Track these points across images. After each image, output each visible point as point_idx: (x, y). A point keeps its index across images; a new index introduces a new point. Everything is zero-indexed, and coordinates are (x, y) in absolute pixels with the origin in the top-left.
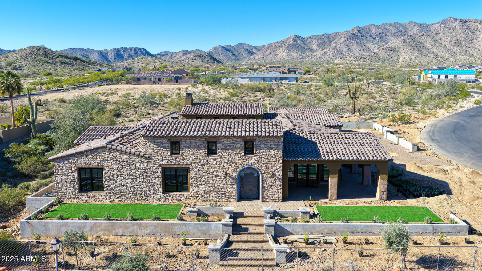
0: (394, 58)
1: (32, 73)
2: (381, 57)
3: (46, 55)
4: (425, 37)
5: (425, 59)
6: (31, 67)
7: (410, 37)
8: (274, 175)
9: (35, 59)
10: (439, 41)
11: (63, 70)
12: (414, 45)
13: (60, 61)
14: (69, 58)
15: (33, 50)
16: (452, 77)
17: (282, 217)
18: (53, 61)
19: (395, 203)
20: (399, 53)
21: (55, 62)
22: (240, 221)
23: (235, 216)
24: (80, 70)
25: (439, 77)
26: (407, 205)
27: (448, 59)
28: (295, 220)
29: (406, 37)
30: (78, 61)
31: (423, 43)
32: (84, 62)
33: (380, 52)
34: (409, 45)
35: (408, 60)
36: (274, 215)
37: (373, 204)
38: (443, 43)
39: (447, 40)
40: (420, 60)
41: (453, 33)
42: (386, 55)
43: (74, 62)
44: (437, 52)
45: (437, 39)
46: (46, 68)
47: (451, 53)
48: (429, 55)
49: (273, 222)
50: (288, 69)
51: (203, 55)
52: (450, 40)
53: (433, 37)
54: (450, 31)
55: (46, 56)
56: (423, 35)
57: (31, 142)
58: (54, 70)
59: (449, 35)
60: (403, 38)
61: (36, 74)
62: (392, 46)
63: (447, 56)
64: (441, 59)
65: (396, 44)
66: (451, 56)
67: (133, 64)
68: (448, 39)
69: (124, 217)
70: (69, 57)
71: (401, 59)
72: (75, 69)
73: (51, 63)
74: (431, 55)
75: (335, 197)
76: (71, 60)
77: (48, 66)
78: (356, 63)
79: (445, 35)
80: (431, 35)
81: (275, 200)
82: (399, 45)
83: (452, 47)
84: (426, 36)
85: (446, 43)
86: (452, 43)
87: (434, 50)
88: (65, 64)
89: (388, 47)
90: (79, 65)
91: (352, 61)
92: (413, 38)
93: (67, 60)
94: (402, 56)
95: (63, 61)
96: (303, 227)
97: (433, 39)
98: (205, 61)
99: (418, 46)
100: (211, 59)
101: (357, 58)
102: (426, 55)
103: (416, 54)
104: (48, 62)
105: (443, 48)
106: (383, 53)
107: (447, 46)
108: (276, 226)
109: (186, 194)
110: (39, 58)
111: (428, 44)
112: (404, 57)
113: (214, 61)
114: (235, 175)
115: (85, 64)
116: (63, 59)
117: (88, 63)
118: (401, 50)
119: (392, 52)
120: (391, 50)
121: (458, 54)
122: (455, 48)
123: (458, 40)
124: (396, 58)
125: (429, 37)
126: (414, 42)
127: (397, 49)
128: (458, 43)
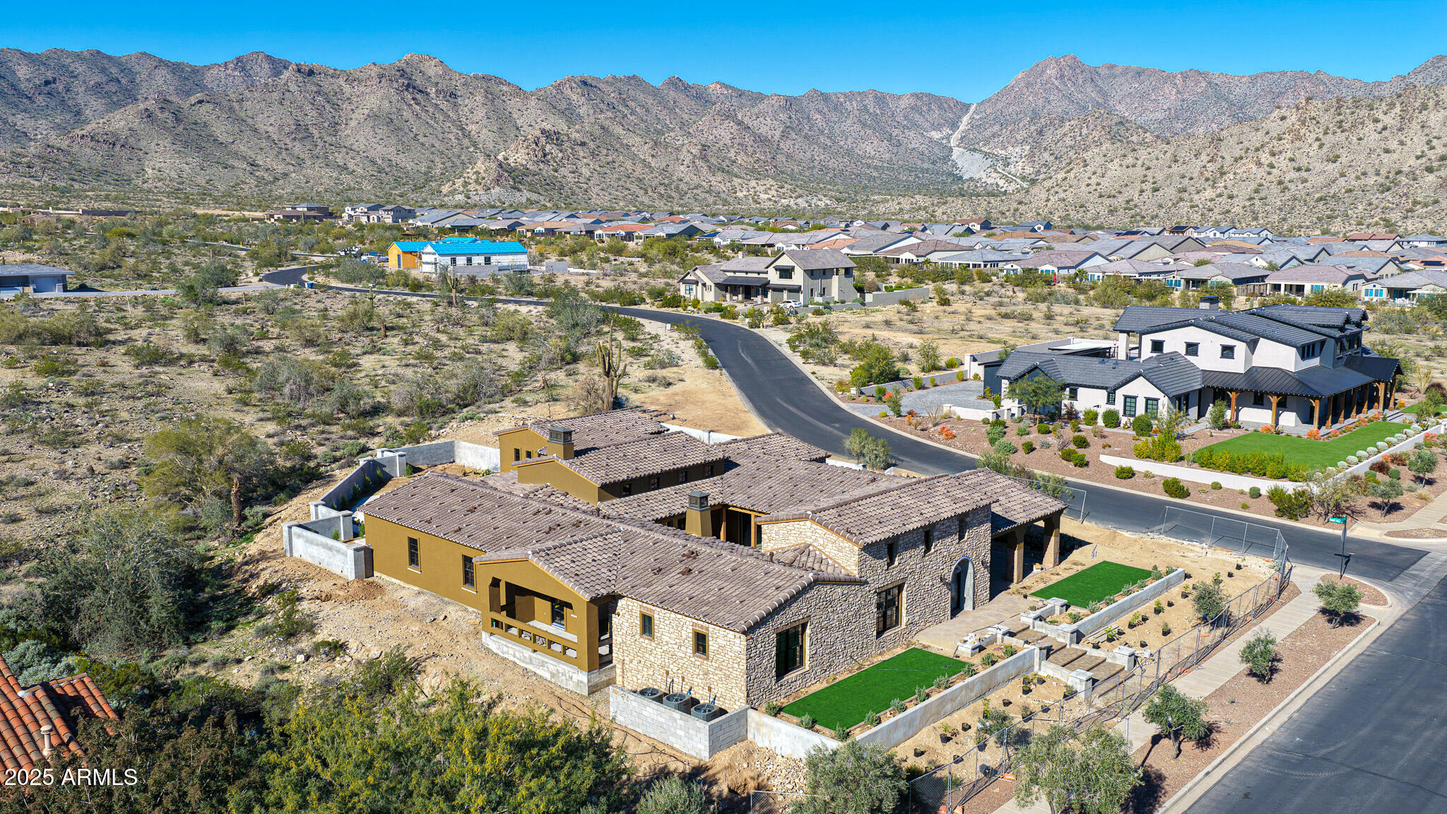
0: (128, 169)
2: (84, 164)
4: (208, 107)
5: (222, 174)
7: (163, 105)
8: (983, 563)
10: (250, 121)
12: (180, 128)
16: (481, 260)
20: (141, 153)
25: (454, 261)
27: (286, 175)
31: (206, 125)
33: (77, 148)
34: (164, 128)
35: (174, 175)
38: (262, 128)
39: (272, 121)
40: (208, 178)
41: (284, 102)
42: (99, 158)
44: (250, 153)
45: (243, 114)
47: (289, 160)
48: (231, 162)
52: (279, 122)
53: (231, 109)
54: (275, 96)
56: (200, 102)
59: (275, 108)
60: (142, 106)
62: (111, 129)
63: (280, 168)
64: (268, 177)
65: (122, 123)
66: (291, 168)
68: (273, 118)
71: (150, 171)
74: (236, 163)
79: (263, 105)
80: (225, 103)
82: (135, 126)
83: (288, 141)
84: (210, 106)
85: (270, 129)
86: (287, 129)
87: (242, 148)
89: (100, 131)
92: (172, 108)
94: (152, 163)
97: (233, 117)
99: (193, 133)
102: (221, 161)
103: (194, 160)
105: (264, 144)
106: (88, 150)
107: (275, 137)
111: (221, 129)
112: (158, 165)
118: (143, 143)
119: (118, 148)
120: (112, 141)
121: (309, 162)
122: (297, 144)
123: (301, 123)
124: (132, 168)
125: (220, 109)
126: (178, 120)
127: (131, 140)
128: (301, 131)
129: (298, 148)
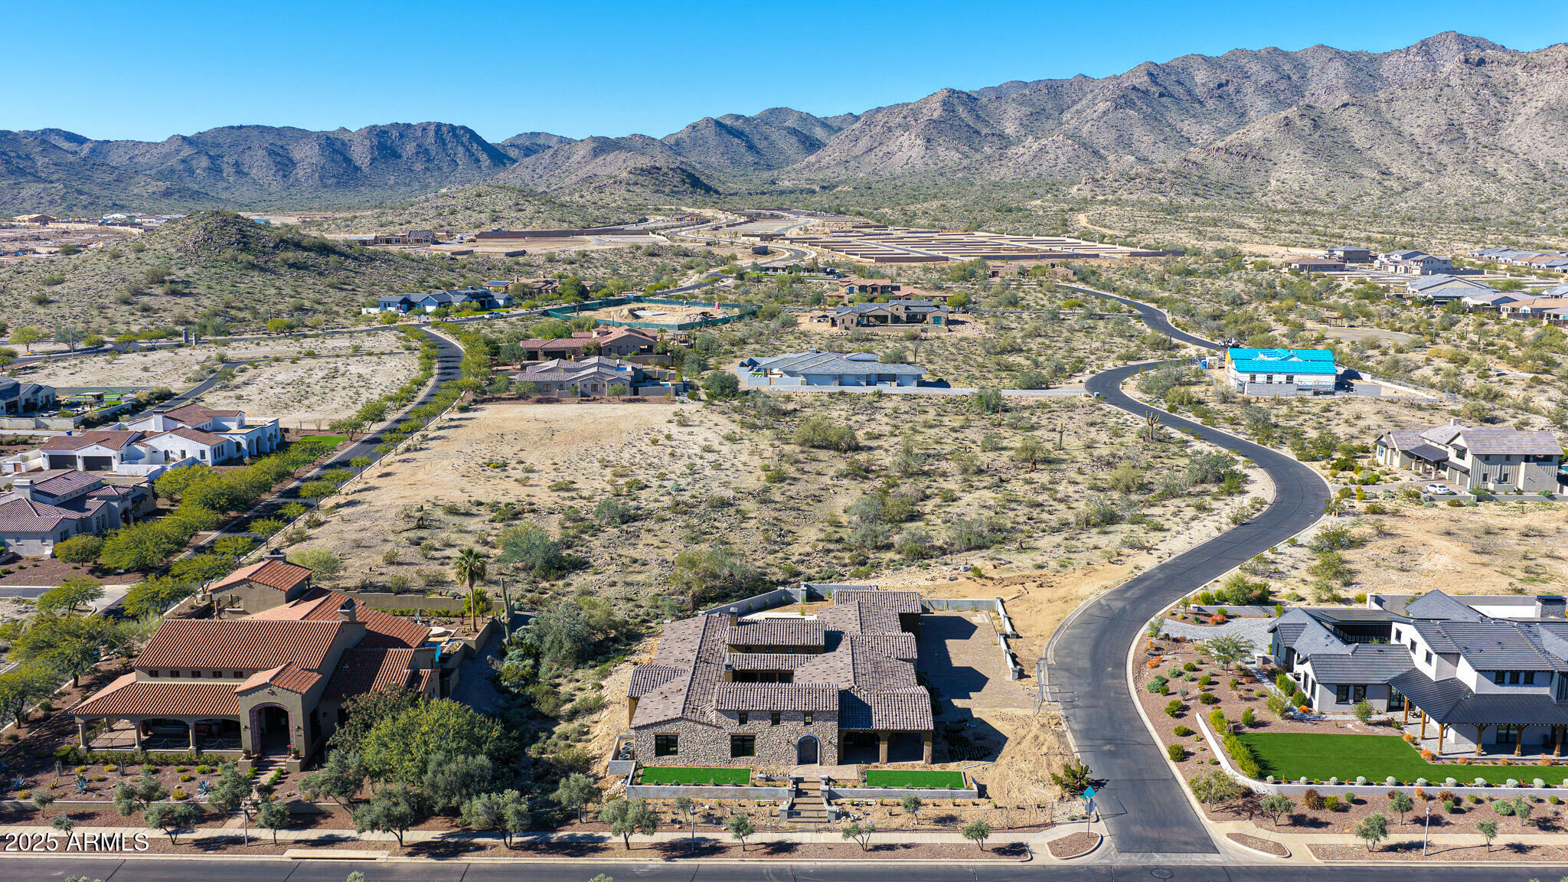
0: (1253, 180)
1: (221, 307)
2: (1213, 177)
3: (245, 243)
4: (1352, 110)
5: (1346, 185)
6: (213, 284)
7: (1305, 112)
8: (830, 742)
9: (219, 258)
10: (1395, 123)
11: (299, 290)
12: (1316, 136)
13: (285, 262)
14: (305, 249)
15: (209, 227)
16: (1283, 378)
17: (835, 781)
18: (266, 262)
19: (937, 768)
20: (1270, 164)
21: (271, 265)
22: (801, 786)
23: (798, 781)
24: (341, 289)
25: (1253, 378)
26: (948, 770)
27: (1419, 184)
28: (845, 787)
29: (1292, 112)
30: (333, 258)
31: (1345, 130)
32: (347, 257)
33: (1210, 161)
34: (1300, 137)
35: (1296, 187)
36: (829, 781)
37: (918, 769)
38: (1407, 129)
39: (1420, 121)
40: (1330, 189)
41: (1440, 100)
42: (1229, 170)
43: (321, 260)
44: (1386, 160)
45: (1389, 116)
46: (251, 284)
47: (1428, 167)
48: (1361, 171)
49: (827, 788)
50: (907, 308)
51: (659, 169)
52: (1429, 122)
53: (1377, 111)
54: (1431, 93)
55: (245, 247)
56: (1345, 105)
57: (510, 654)
58: (273, 291)
59: (1427, 106)
60: (1283, 114)
61: (233, 308)
62: (1248, 140)
63: (1414, 176)
64: (1397, 187)
65: (1260, 133)
66: (1427, 176)
67: (452, 214)
68: (1422, 119)
69: (707, 782)
70: (305, 243)
71: (1273, 182)
72: (329, 286)
73: (262, 270)
74: (1365, 171)
75: (885, 761)
76: (312, 254)
77: (257, 278)
78: (1134, 197)
79: (1414, 104)
80: (1372, 104)
81: (831, 764)
82: (1270, 136)
83: (1433, 144)
84: (1355, 109)
85: (1416, 131)
86: (1436, 131)
87: (1379, 154)
88: (298, 268)
89: (1237, 142)
90: (337, 269)
91: (1120, 192)
92: (1313, 114)
93: (301, 256)
94: (1278, 174)
95: (291, 261)
96: (851, 792)
97: (1378, 119)
98: (667, 190)
99: (1328, 140)
100: (683, 182)
101: (1138, 180)
102: (1350, 170)
103: (1322, 168)
104: (253, 266)
105: (1405, 148)
106: (1220, 164)
107: (1420, 140)
108: (830, 791)
109: (752, 758)
110: (229, 253)
111: (1360, 135)
112: (1284, 176)
113: (693, 186)
114: (796, 742)
115: (351, 264)
116: (291, 255)
117: (355, 259)
118: (1275, 153)
119: (1248, 159)
120: (1246, 153)
121: (1450, 168)
122: (1444, 148)
123: (1455, 123)
124: (1257, 180)
125: (1365, 112)
126: (1316, 126)
127: (1264, 151)
128: (1454, 132)
129: (1443, 153)
